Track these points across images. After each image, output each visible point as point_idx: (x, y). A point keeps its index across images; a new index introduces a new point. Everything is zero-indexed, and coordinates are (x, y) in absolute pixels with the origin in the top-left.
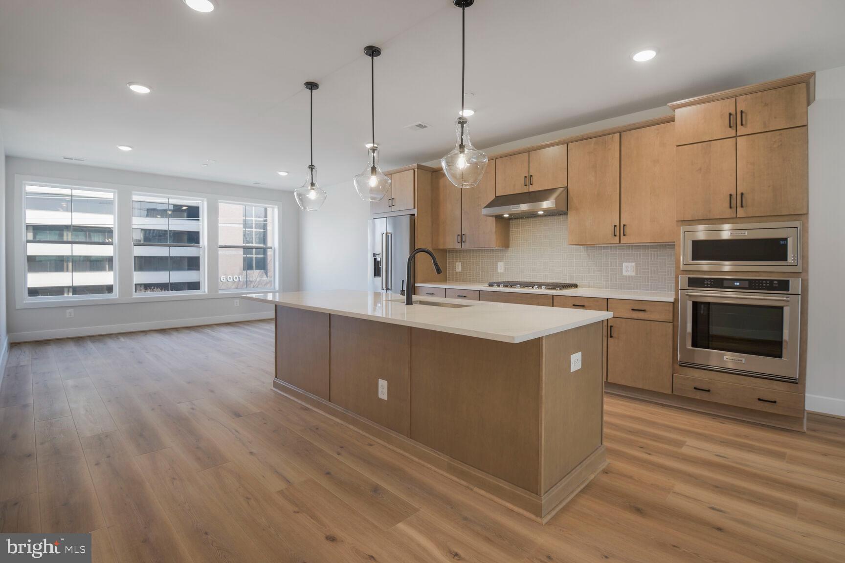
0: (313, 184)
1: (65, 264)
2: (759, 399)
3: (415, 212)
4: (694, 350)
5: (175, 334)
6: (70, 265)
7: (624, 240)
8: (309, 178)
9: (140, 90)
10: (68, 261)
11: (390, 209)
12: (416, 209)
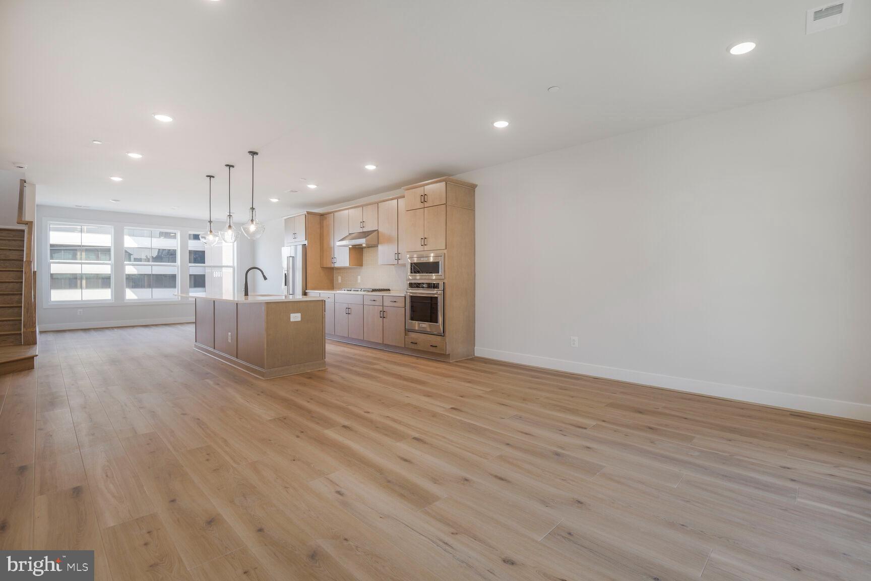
0: (211, 231)
1: (79, 282)
2: (431, 346)
3: (306, 242)
4: (412, 322)
5: (154, 327)
6: (84, 282)
7: (400, 262)
8: (208, 228)
9: (117, 179)
10: (81, 279)
11: (294, 240)
12: (307, 241)
